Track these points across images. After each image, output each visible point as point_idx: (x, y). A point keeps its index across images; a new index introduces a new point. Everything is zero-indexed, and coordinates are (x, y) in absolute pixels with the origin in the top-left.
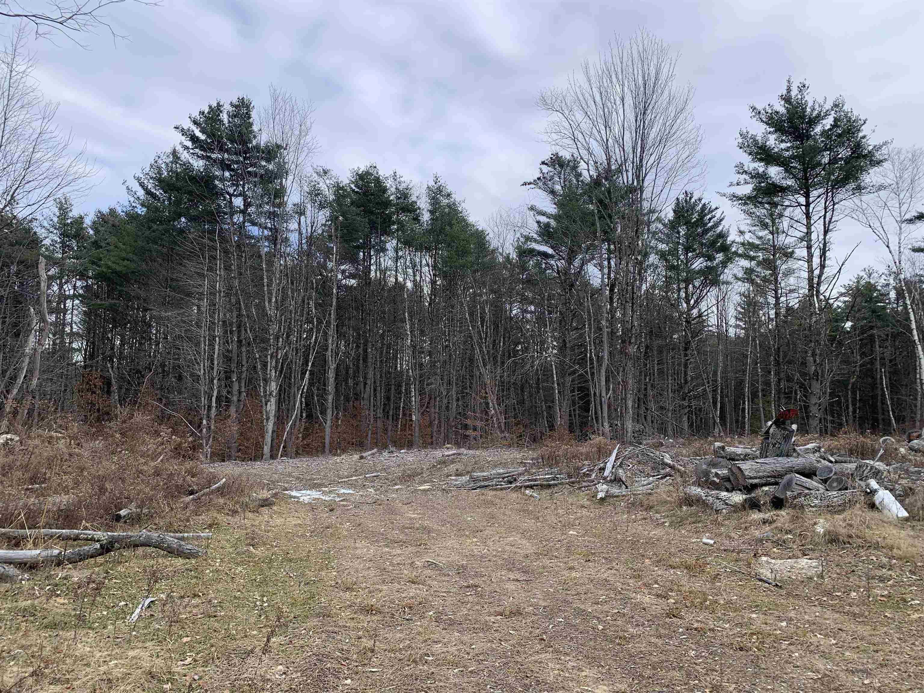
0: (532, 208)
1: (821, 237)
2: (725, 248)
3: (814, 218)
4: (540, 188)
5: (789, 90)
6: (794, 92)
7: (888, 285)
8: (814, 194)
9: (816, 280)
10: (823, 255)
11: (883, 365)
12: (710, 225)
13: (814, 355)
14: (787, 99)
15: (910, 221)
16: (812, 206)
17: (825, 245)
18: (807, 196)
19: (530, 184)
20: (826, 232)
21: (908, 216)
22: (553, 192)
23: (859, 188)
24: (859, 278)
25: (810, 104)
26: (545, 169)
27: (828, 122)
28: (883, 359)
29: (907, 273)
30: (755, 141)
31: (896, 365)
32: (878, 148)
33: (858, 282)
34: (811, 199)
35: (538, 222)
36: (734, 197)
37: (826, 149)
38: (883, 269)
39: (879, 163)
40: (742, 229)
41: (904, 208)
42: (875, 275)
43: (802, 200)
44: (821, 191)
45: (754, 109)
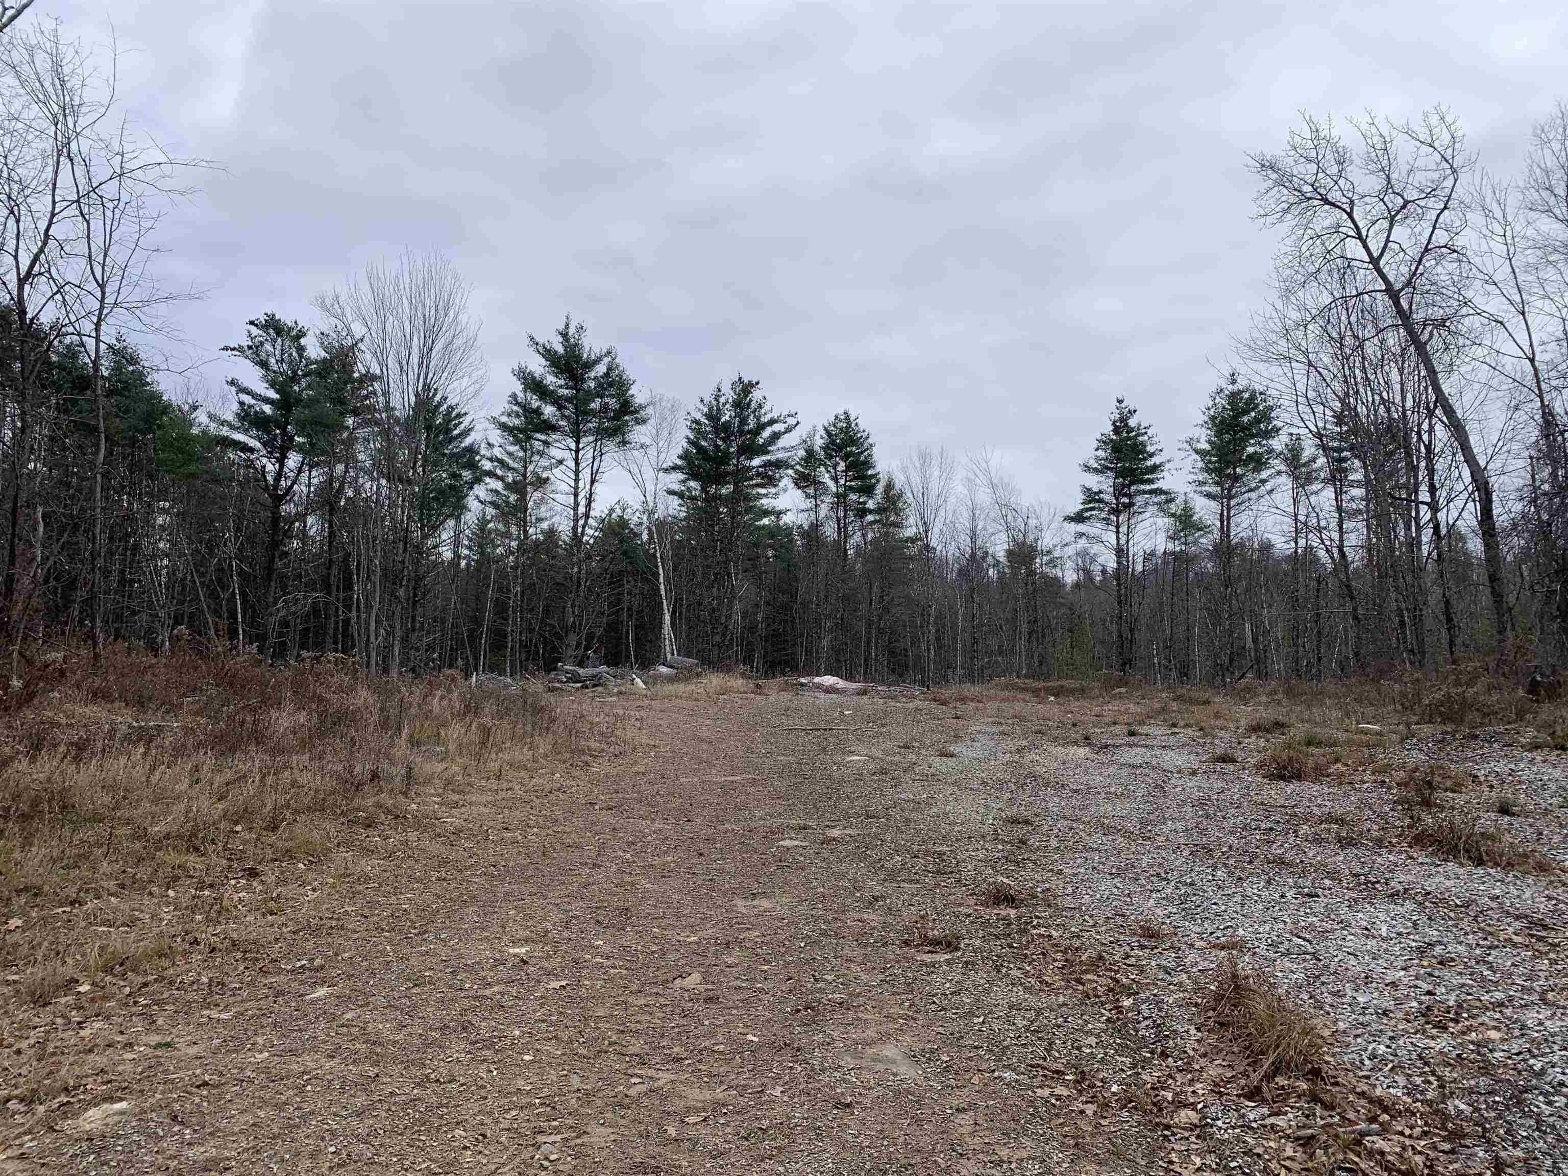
0: (232, 383)
1: (588, 487)
2: (472, 465)
3: (582, 465)
4: (247, 357)
5: (567, 326)
6: (572, 330)
7: (641, 524)
8: (584, 441)
9: (580, 530)
10: (588, 505)
11: (630, 616)
12: (456, 432)
13: (573, 606)
14: (565, 335)
15: (666, 470)
16: (581, 452)
17: (591, 495)
18: (578, 443)
19: (233, 349)
20: (593, 482)
21: (665, 466)
22: (264, 364)
23: (624, 443)
24: (612, 510)
25: (587, 349)
26: (255, 331)
27: (601, 369)
28: (629, 609)
29: (660, 514)
30: (534, 378)
31: (643, 617)
32: (642, 407)
33: (610, 515)
34: (581, 446)
35: (242, 403)
36: (504, 427)
37: (598, 396)
38: (637, 506)
39: (644, 421)
40: (491, 441)
41: (662, 456)
42: (629, 511)
43: (573, 446)
44: (591, 439)
45: (532, 339)
